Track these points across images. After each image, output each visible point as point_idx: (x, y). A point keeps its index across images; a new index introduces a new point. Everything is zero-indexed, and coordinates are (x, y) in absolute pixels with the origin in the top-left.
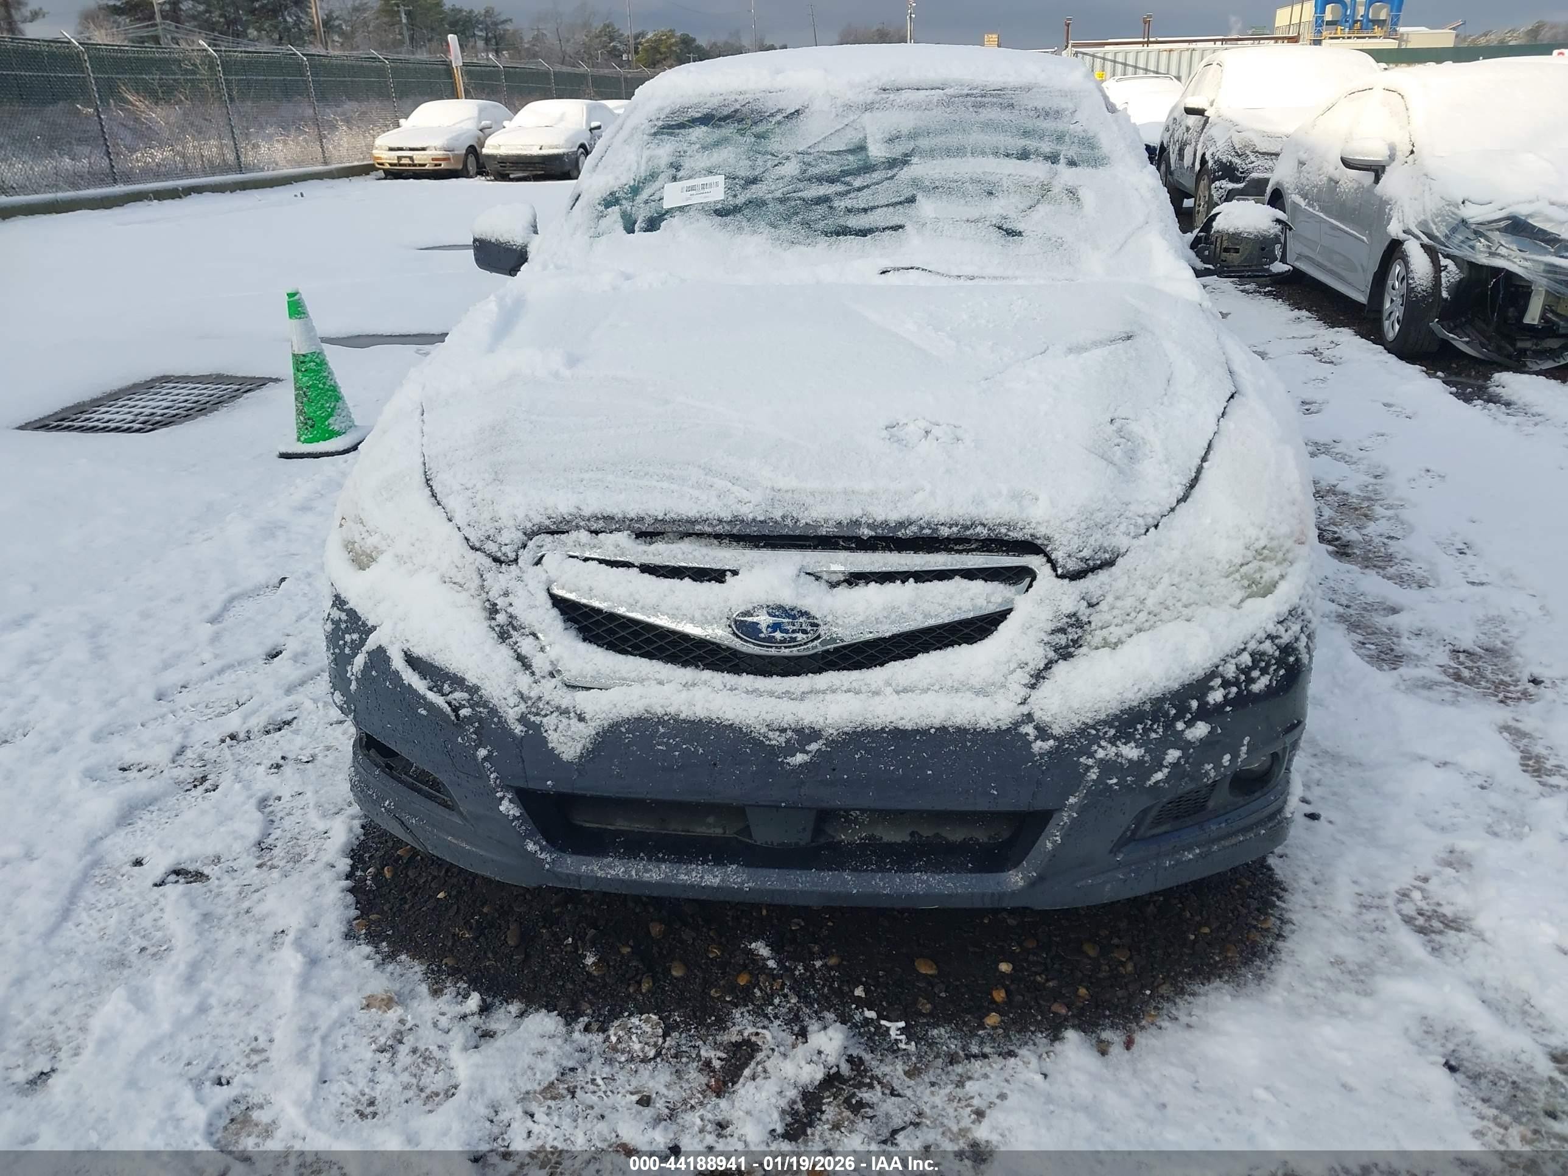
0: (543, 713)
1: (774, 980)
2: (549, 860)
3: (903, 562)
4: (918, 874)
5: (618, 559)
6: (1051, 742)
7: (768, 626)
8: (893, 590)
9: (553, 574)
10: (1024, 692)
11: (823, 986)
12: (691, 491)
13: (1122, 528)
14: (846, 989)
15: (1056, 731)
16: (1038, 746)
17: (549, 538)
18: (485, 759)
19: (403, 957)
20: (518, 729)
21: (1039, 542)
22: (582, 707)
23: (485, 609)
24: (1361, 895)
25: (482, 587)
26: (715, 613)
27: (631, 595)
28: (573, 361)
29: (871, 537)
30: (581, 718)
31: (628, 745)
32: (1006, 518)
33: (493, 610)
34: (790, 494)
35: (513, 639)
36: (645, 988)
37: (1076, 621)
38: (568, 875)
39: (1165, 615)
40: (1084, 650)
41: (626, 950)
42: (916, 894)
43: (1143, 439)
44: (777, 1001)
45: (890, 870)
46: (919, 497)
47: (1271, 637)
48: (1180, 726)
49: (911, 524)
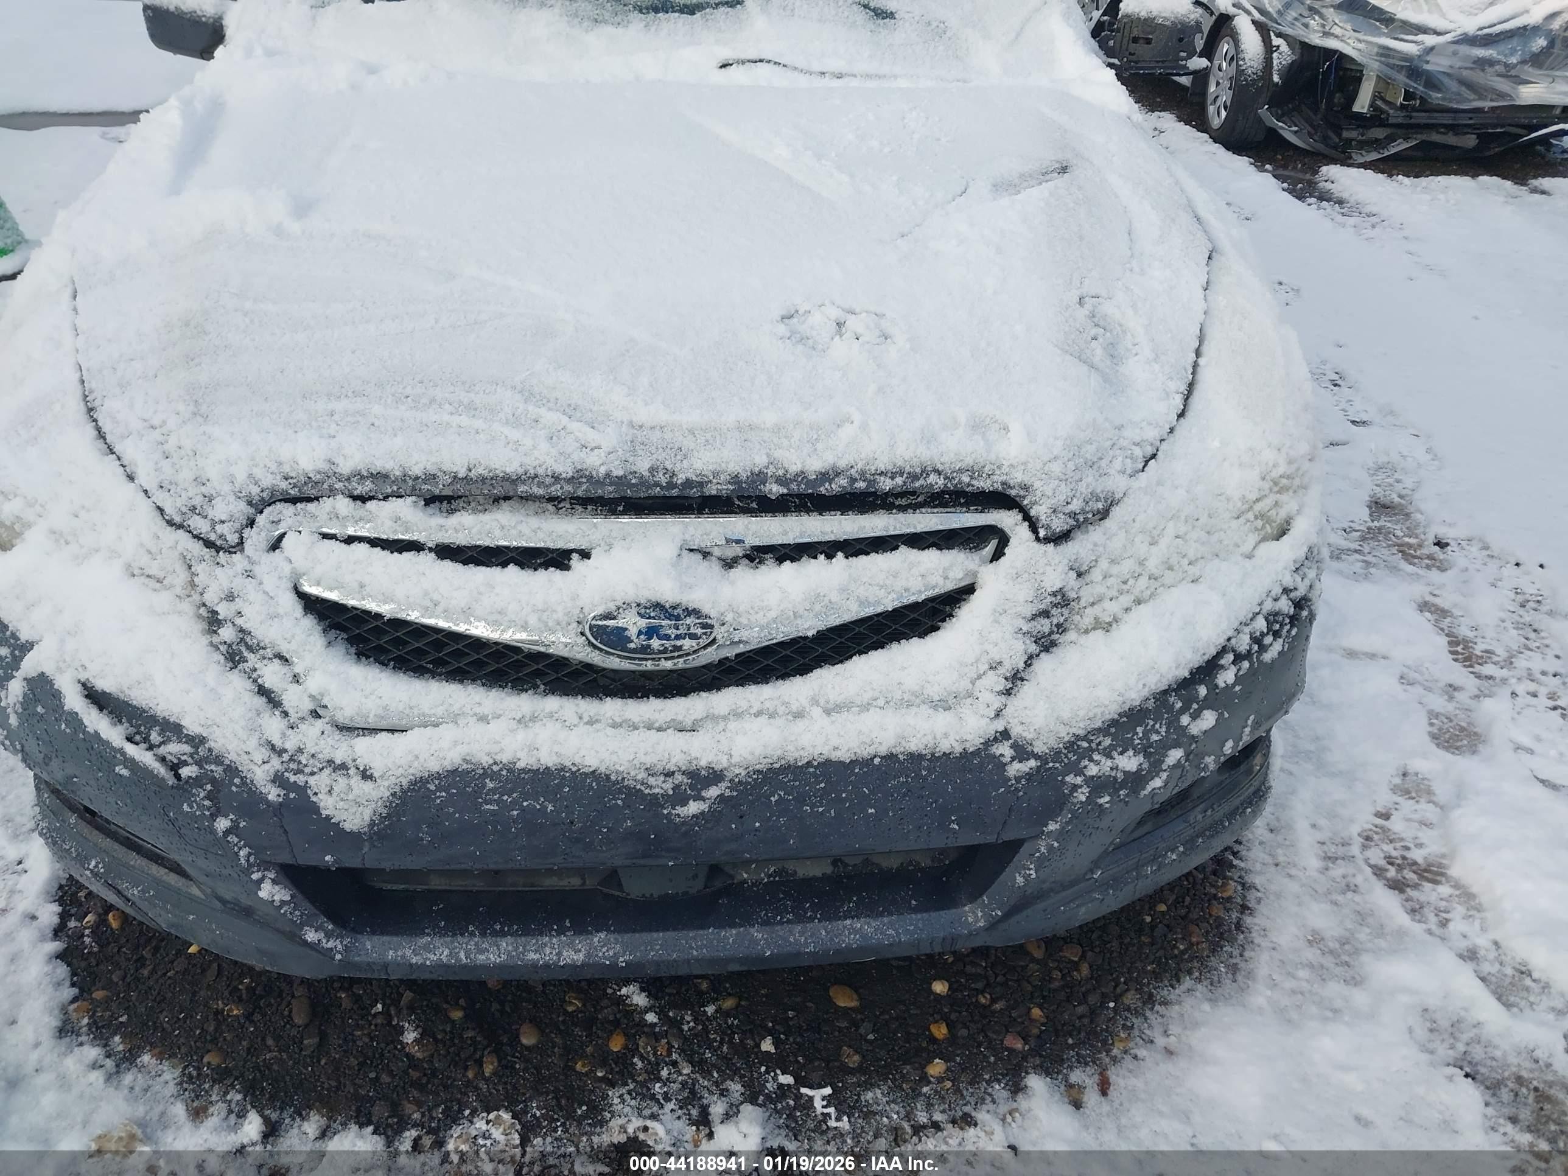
0: (307, 770)
1: (657, 1040)
2: (340, 947)
3: (828, 529)
4: (848, 922)
5: (401, 537)
6: (1033, 763)
7: (640, 633)
8: (815, 569)
9: (300, 564)
10: (997, 702)
11: (721, 1043)
12: (506, 431)
13: (1118, 464)
14: (750, 1042)
15: (1039, 748)
16: (1016, 769)
17: (288, 510)
18: (227, 832)
19: (146, 1058)
20: (273, 794)
21: (1013, 493)
22: (366, 761)
23: (200, 616)
24: (1323, 843)
25: (193, 585)
26: (560, 615)
27: (426, 594)
28: (302, 208)
29: (782, 495)
30: (366, 775)
31: (440, 808)
32: (969, 461)
33: (213, 622)
34: (658, 433)
35: (250, 664)
36: (488, 1070)
37: (1063, 599)
38: (369, 964)
39: (1169, 577)
40: (1071, 635)
41: (457, 1015)
42: (848, 948)
43: (1121, 325)
44: (664, 1073)
45: (811, 919)
46: (847, 432)
47: (1286, 591)
48: (1185, 720)
49: (837, 474)
